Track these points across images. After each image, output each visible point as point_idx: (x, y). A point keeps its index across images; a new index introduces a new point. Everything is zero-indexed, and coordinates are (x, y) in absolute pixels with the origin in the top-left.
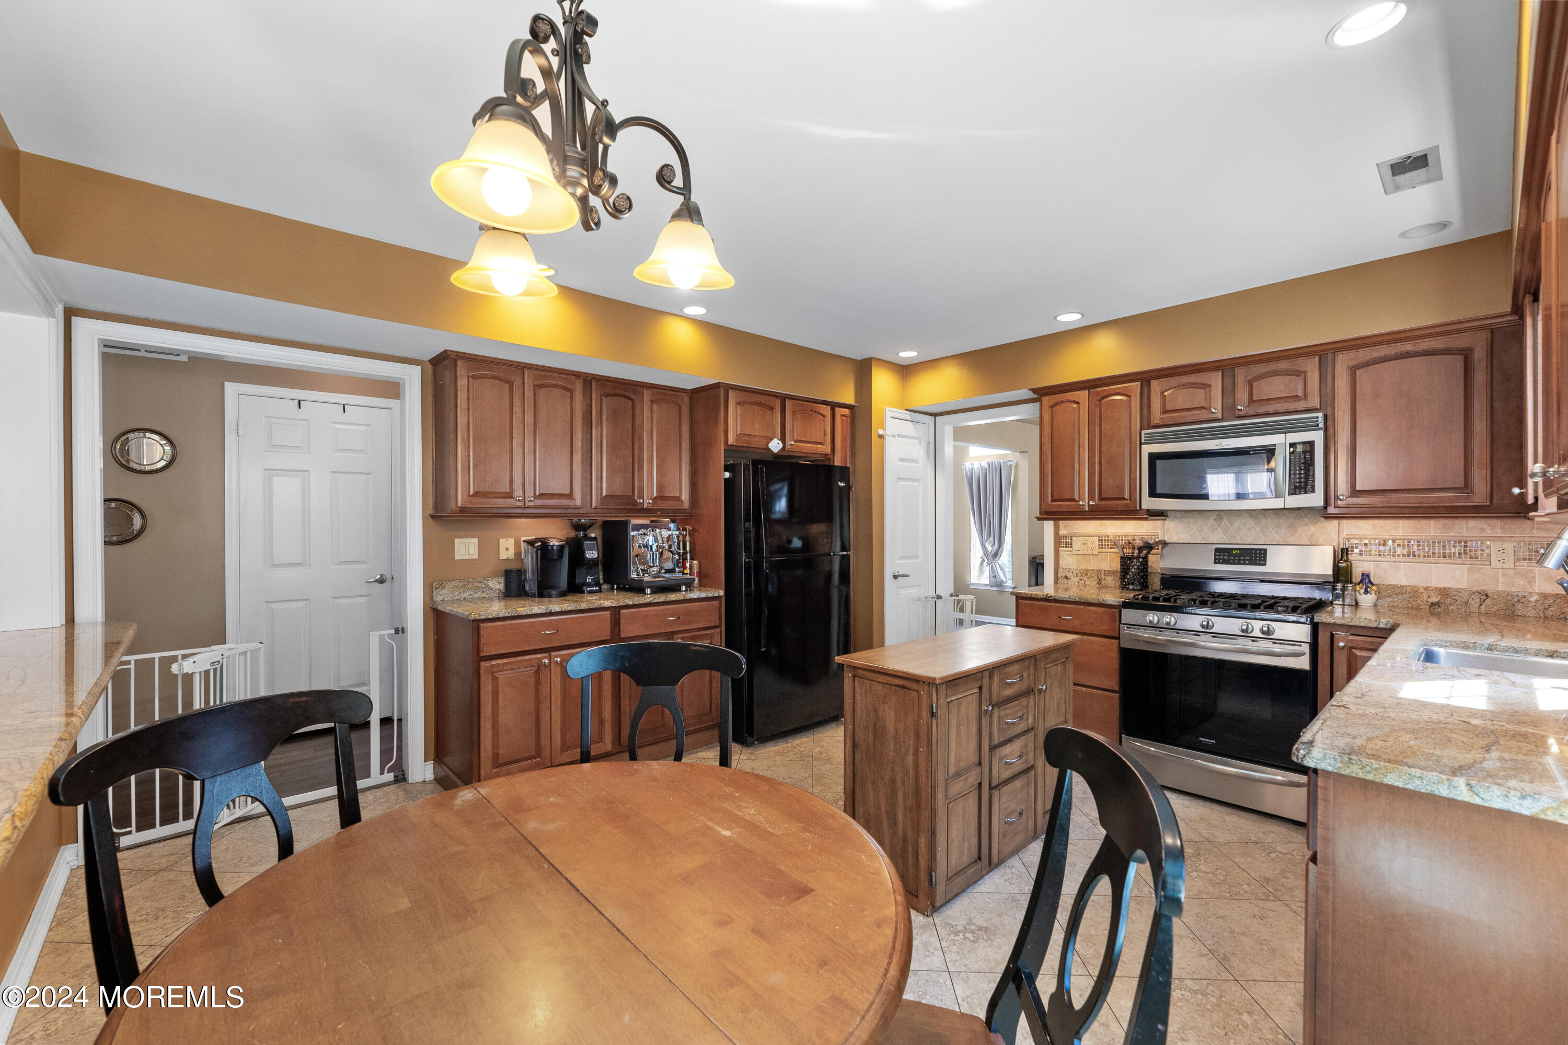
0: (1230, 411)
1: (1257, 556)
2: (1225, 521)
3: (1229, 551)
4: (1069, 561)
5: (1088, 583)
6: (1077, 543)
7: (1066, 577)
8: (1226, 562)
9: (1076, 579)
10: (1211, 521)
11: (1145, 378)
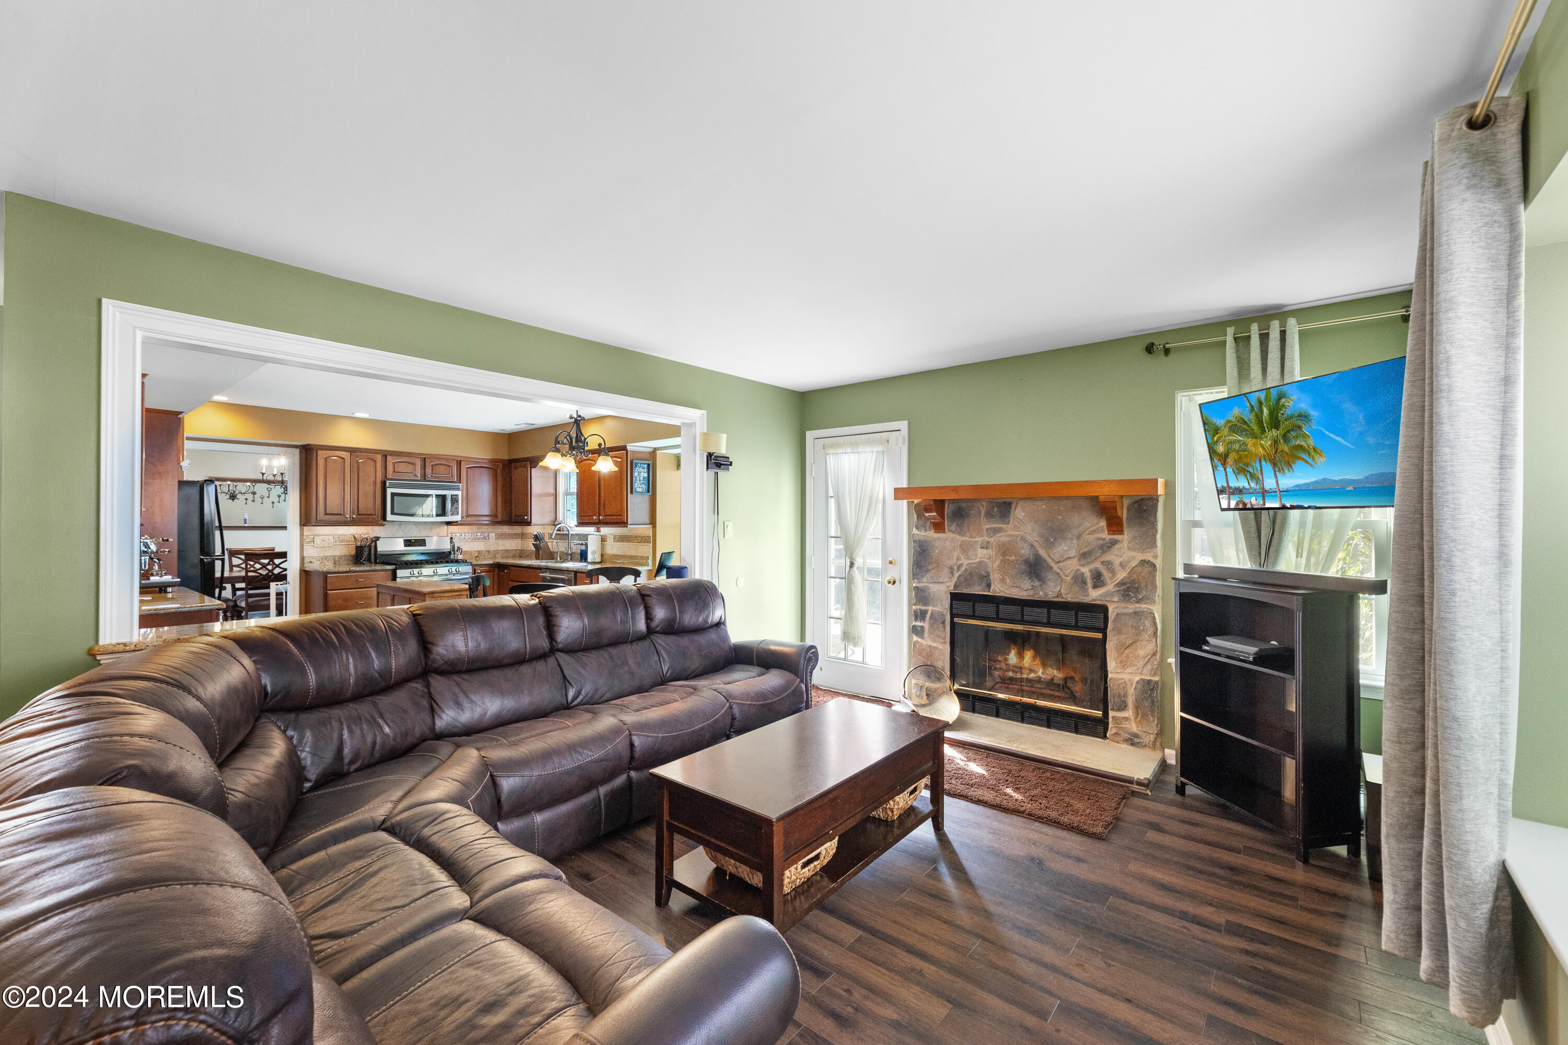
0: (424, 477)
1: (422, 542)
2: (403, 527)
3: (410, 540)
4: (310, 552)
5: (327, 564)
6: (318, 541)
7: (311, 562)
8: (409, 546)
9: (318, 563)
10: (397, 527)
11: (385, 455)
